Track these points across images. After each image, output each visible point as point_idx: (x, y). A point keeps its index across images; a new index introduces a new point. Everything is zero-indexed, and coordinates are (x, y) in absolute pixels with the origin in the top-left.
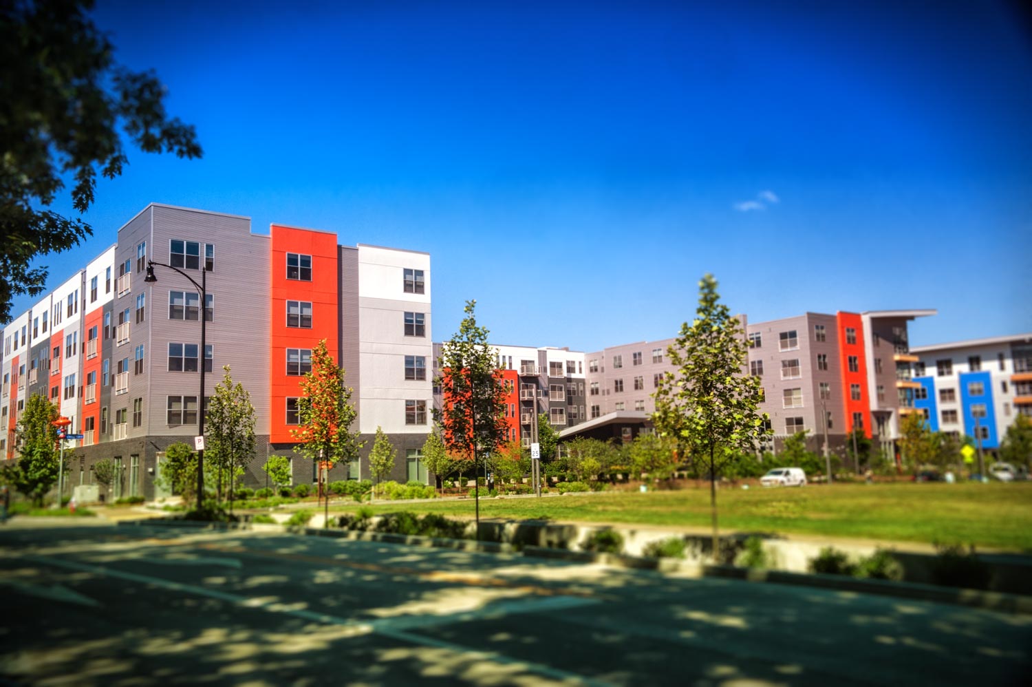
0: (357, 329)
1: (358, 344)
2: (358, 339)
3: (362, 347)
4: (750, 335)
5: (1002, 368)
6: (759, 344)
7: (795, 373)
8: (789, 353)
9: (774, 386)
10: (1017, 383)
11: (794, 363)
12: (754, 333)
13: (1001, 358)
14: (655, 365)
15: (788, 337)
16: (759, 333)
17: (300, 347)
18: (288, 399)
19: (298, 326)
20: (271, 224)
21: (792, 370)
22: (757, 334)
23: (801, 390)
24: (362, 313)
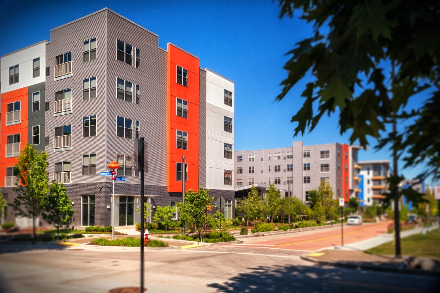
0: (205, 122)
1: (206, 132)
2: (206, 130)
3: (208, 135)
4: (304, 151)
5: (368, 174)
6: (309, 156)
7: (328, 170)
8: (325, 161)
9: (315, 176)
10: (374, 180)
11: (327, 166)
12: (307, 150)
13: (368, 169)
14: (250, 162)
15: (324, 154)
16: (309, 150)
17: (183, 130)
18: (177, 163)
19: (181, 116)
20: (169, 43)
21: (326, 169)
22: (308, 150)
23: (330, 178)
24: (208, 112)
